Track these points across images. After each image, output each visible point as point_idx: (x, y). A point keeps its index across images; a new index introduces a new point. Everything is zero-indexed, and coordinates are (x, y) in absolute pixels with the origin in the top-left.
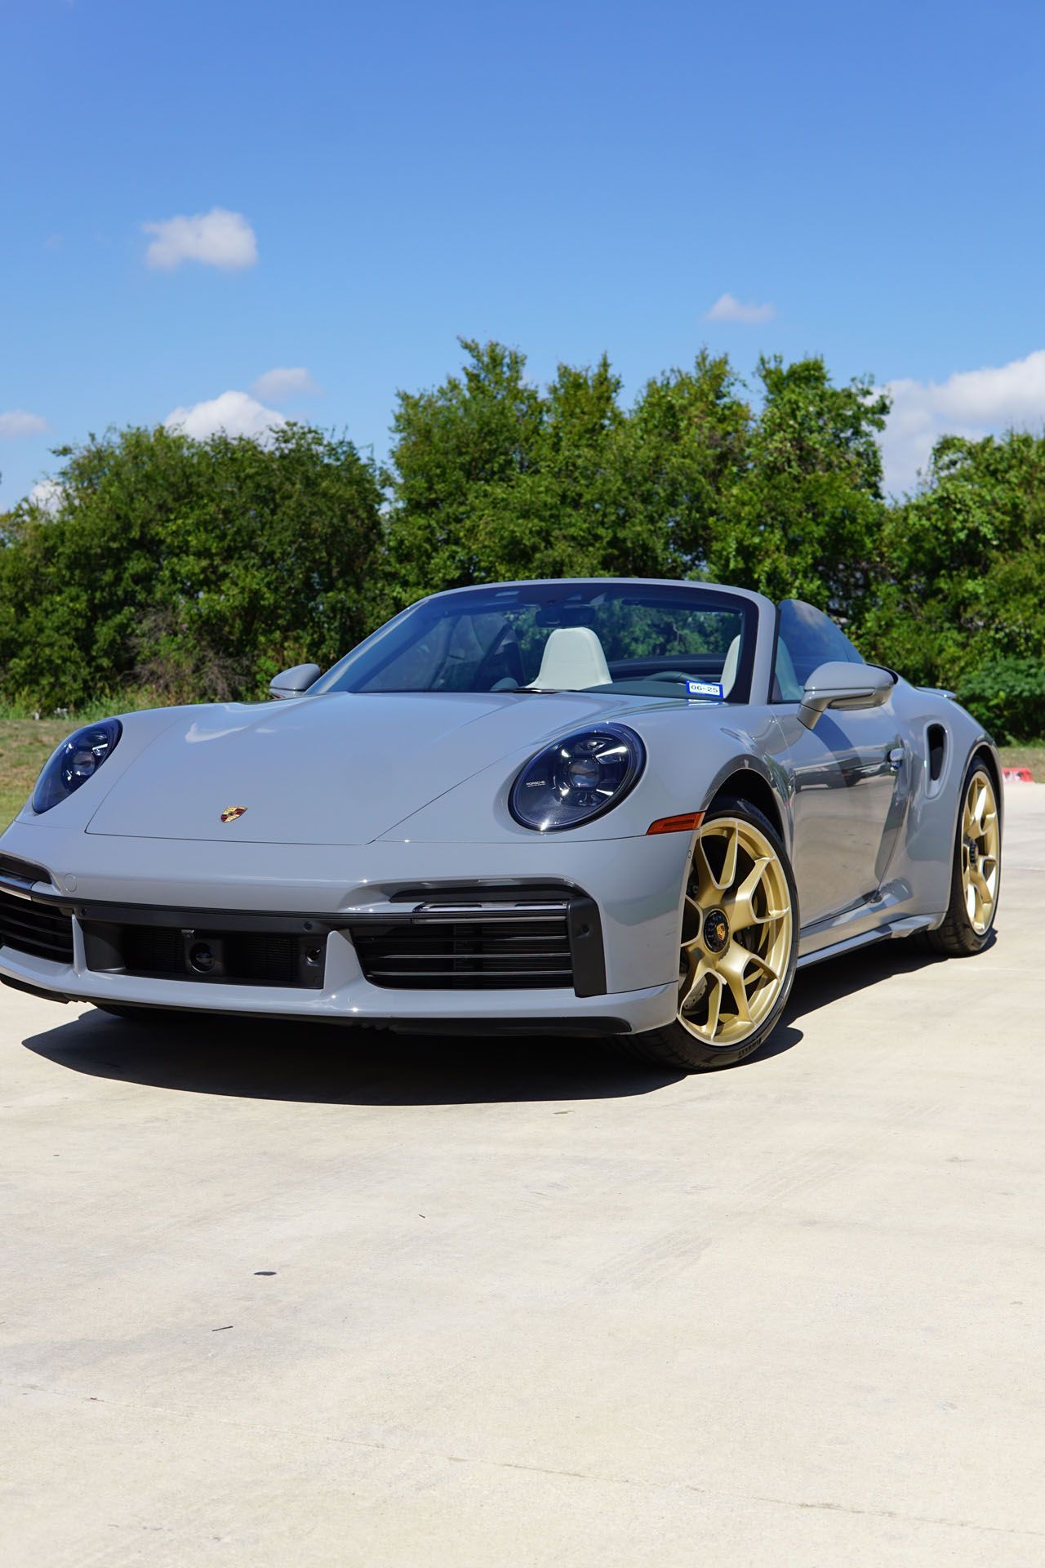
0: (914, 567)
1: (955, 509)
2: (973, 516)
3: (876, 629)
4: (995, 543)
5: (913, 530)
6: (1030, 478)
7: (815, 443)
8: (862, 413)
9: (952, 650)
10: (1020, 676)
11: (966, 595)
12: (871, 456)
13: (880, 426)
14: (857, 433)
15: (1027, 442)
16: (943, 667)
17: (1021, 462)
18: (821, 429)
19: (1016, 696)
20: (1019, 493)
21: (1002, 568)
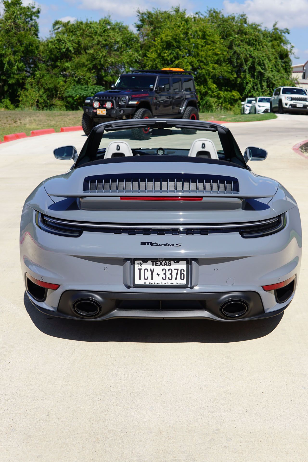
0: (50, 59)
1: (62, 43)
2: (67, 45)
3: (40, 77)
4: (73, 52)
5: (50, 48)
6: (83, 34)
7: (20, 23)
8: (33, 14)
9: (62, 83)
10: (83, 90)
11: (66, 67)
12: (36, 26)
13: (38, 17)
14: (32, 19)
15: (81, 23)
16: (60, 88)
17: (80, 30)
18: (21, 19)
19: (82, 96)
20: (80, 38)
21: (76, 60)
